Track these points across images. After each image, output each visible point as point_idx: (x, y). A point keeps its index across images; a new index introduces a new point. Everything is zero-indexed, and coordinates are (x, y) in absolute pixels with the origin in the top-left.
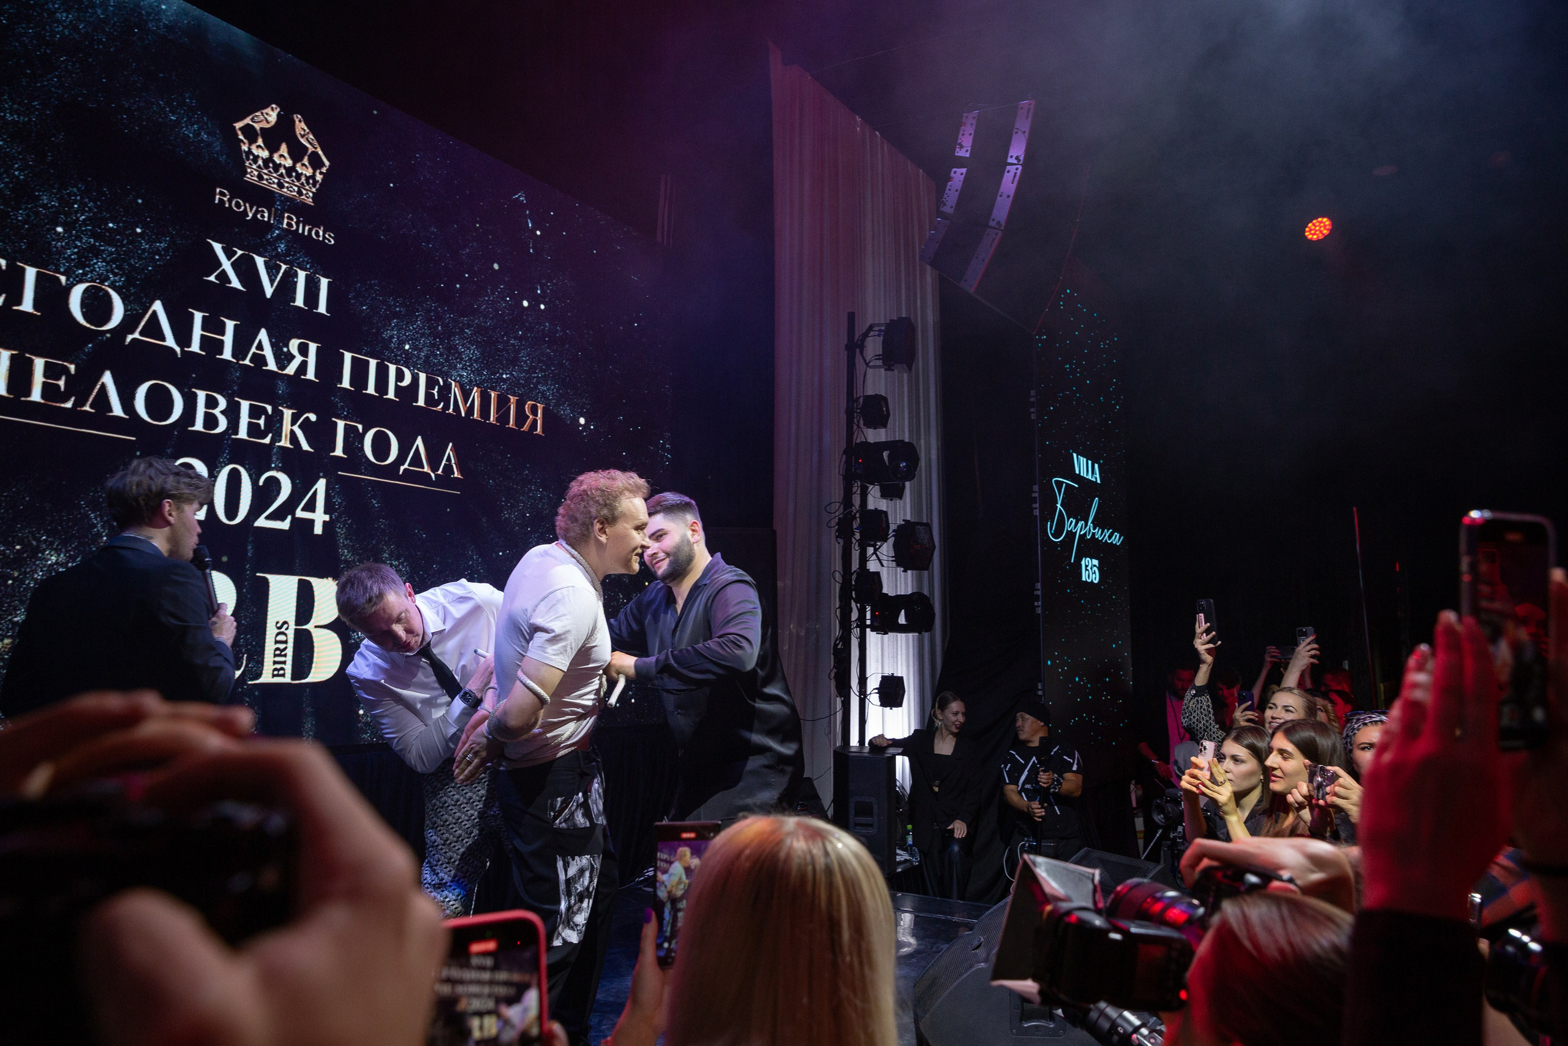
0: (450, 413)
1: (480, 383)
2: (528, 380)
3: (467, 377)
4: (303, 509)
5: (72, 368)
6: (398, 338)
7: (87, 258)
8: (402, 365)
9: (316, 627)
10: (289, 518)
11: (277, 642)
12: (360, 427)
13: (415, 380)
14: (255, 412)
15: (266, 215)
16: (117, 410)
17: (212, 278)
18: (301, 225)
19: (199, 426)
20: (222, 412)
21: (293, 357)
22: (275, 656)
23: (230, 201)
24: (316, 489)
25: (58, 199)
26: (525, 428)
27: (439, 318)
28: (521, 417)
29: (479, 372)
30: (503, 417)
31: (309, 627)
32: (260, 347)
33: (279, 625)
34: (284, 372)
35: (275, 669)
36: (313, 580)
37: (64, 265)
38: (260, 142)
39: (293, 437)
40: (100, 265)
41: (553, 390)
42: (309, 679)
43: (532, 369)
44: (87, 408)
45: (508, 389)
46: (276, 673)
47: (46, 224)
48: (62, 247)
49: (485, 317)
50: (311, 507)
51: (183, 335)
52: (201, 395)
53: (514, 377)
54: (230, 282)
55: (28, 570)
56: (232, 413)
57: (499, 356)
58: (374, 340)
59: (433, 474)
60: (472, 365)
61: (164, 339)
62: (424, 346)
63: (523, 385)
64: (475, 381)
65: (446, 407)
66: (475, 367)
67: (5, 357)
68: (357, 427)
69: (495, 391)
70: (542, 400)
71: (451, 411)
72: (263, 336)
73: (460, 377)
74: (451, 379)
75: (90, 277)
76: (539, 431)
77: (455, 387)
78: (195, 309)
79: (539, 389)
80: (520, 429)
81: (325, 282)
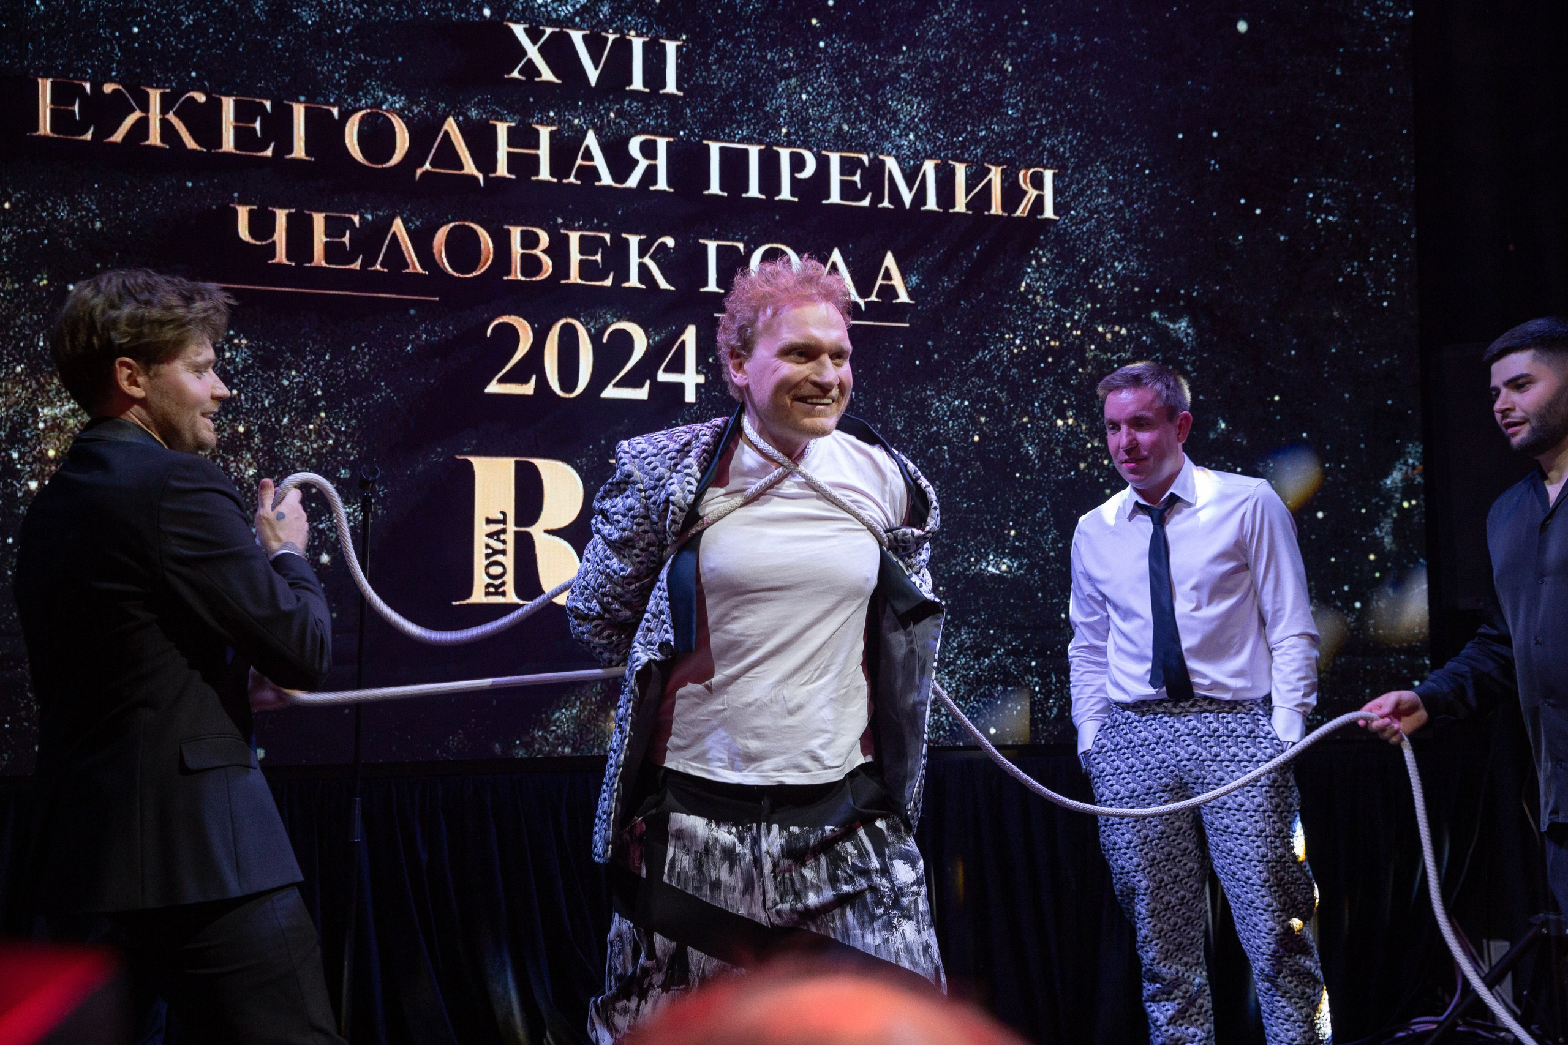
0: (884, 209)
1: (934, 152)
2: (1021, 135)
3: (910, 147)
4: (666, 370)
5: (356, 218)
6: (789, 108)
7: (360, 80)
8: (799, 147)
10: (648, 383)
12: (741, 246)
13: (823, 164)
14: (587, 246)
16: (414, 265)
17: (515, 74)
19: (517, 274)
20: (544, 251)
21: (636, 162)
24: (684, 342)
25: (318, 12)
26: (1022, 210)
27: (855, 64)
28: (1013, 193)
29: (929, 137)
30: (981, 202)
32: (588, 155)
34: (624, 186)
37: (334, 94)
39: (644, 273)
40: (373, 85)
44: (378, 267)
45: (984, 156)
47: (309, 47)
48: (329, 70)
49: (936, 47)
50: (678, 366)
51: (484, 156)
52: (516, 233)
53: (994, 134)
54: (539, 75)
55: (329, 468)
56: (559, 250)
57: (964, 105)
58: (753, 118)
59: (861, 302)
60: (917, 126)
61: (462, 167)
62: (833, 112)
63: (1013, 145)
64: (925, 150)
65: (878, 198)
66: (921, 130)
67: (281, 217)
68: (737, 248)
69: (961, 161)
70: (1052, 160)
71: (886, 204)
72: (591, 140)
73: (899, 148)
74: (882, 153)
75: (366, 102)
76: (1049, 212)
77: (891, 164)
78: (497, 120)
79: (1043, 145)
80: (1009, 213)
81: (671, 48)
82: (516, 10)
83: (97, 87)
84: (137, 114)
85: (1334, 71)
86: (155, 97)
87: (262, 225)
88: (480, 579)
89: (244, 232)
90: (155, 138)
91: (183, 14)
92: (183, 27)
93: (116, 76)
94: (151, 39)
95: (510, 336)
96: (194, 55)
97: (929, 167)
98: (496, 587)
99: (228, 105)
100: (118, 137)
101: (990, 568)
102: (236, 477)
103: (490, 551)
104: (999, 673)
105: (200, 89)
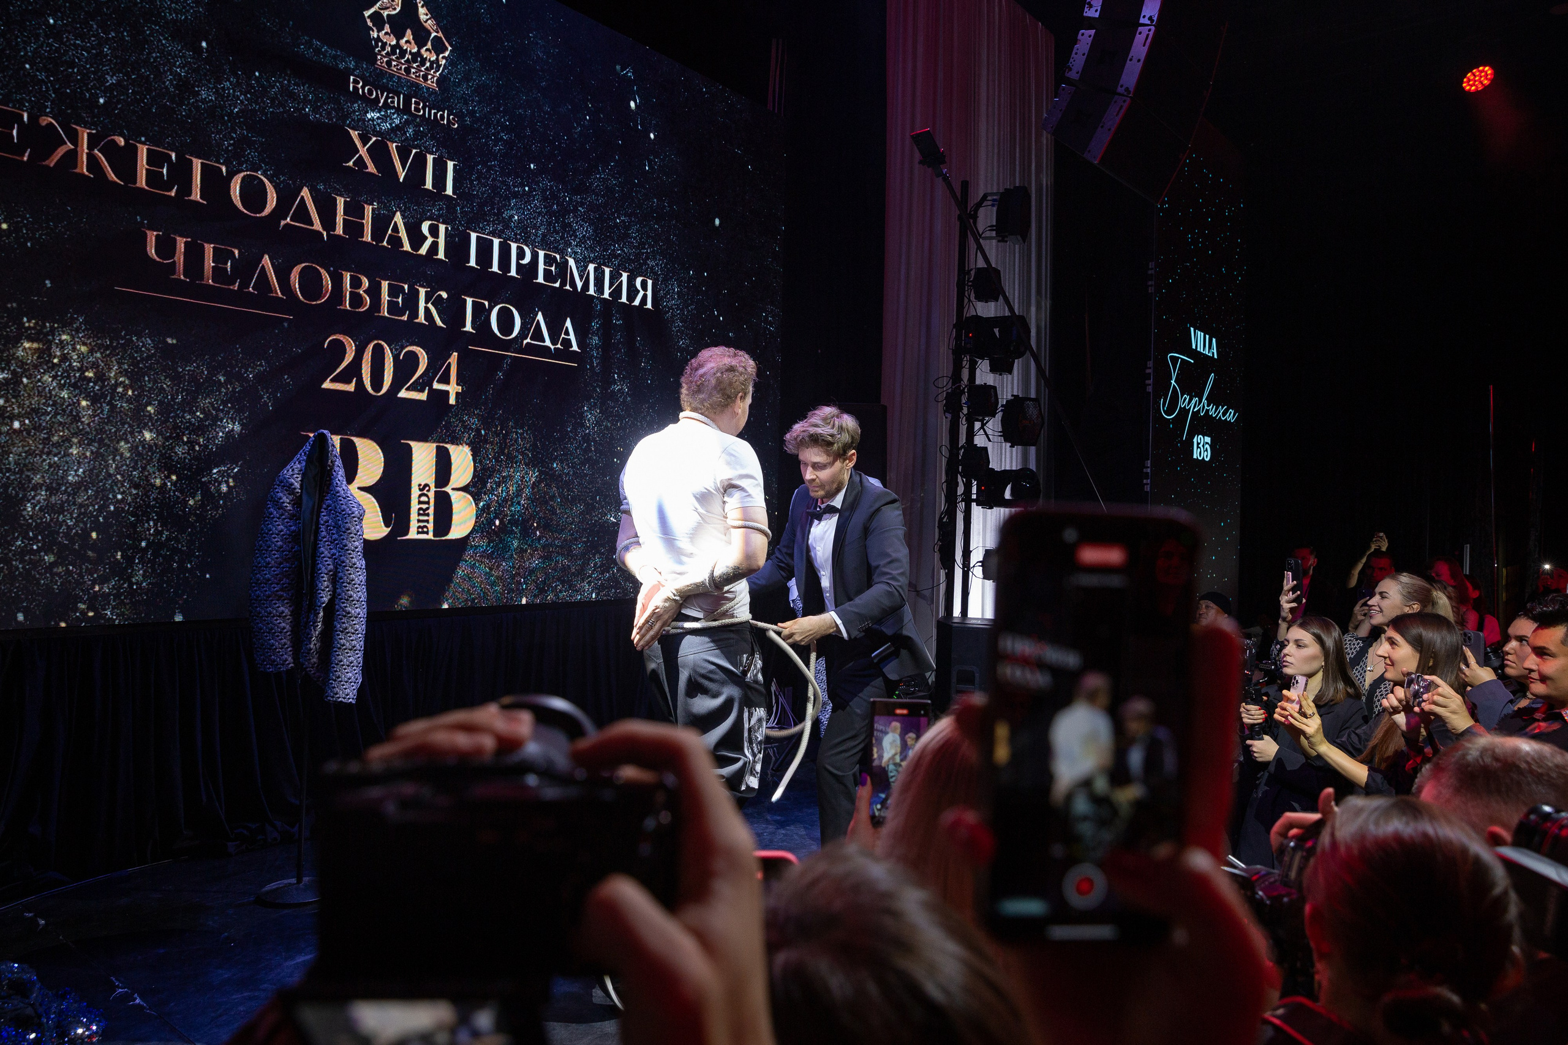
0: (567, 290)
1: (594, 259)
2: (638, 256)
3: (581, 254)
4: (438, 382)
5: (235, 251)
7: (243, 149)
8: (522, 243)
9: (453, 489)
10: (427, 389)
11: (420, 503)
12: (486, 303)
13: (535, 256)
14: (394, 291)
15: (396, 101)
16: (277, 291)
17: (351, 163)
18: (427, 109)
19: (346, 306)
20: (365, 292)
22: (419, 514)
23: (363, 88)
24: (450, 363)
25: (214, 93)
26: (637, 302)
27: (555, 197)
28: (632, 292)
29: (592, 249)
30: (616, 293)
31: (448, 489)
32: (396, 229)
33: (421, 487)
34: (417, 253)
35: (420, 527)
36: (450, 447)
37: (223, 156)
38: (387, 28)
39: (428, 313)
40: (252, 154)
41: (661, 265)
42: (449, 536)
43: (642, 245)
44: (251, 290)
45: (619, 265)
46: (420, 530)
47: (206, 118)
48: (220, 138)
49: (597, 195)
50: (445, 380)
51: (328, 218)
52: (347, 277)
53: (625, 253)
54: (367, 168)
55: (211, 436)
56: (374, 292)
57: (610, 233)
58: (496, 220)
59: (552, 347)
60: (586, 241)
61: (312, 224)
62: (541, 224)
63: (633, 261)
64: (589, 257)
65: (563, 284)
66: (588, 244)
67: (181, 243)
68: (484, 303)
69: (608, 267)
70: (651, 275)
71: (568, 287)
72: (398, 218)
73: (576, 253)
74: (567, 256)
75: (246, 166)
76: (649, 306)
77: (571, 262)
78: (337, 194)
79: (648, 265)
80: (630, 303)
81: (450, 165)
82: (353, 120)
83: (33, 118)
84: (68, 147)
86: (84, 135)
87: (166, 247)
89: (152, 252)
90: (83, 167)
91: (108, 74)
92: (108, 84)
93: (50, 112)
95: (339, 350)
97: (591, 267)
99: (143, 151)
100: (52, 162)
101: (612, 519)
102: (139, 439)
105: (122, 135)
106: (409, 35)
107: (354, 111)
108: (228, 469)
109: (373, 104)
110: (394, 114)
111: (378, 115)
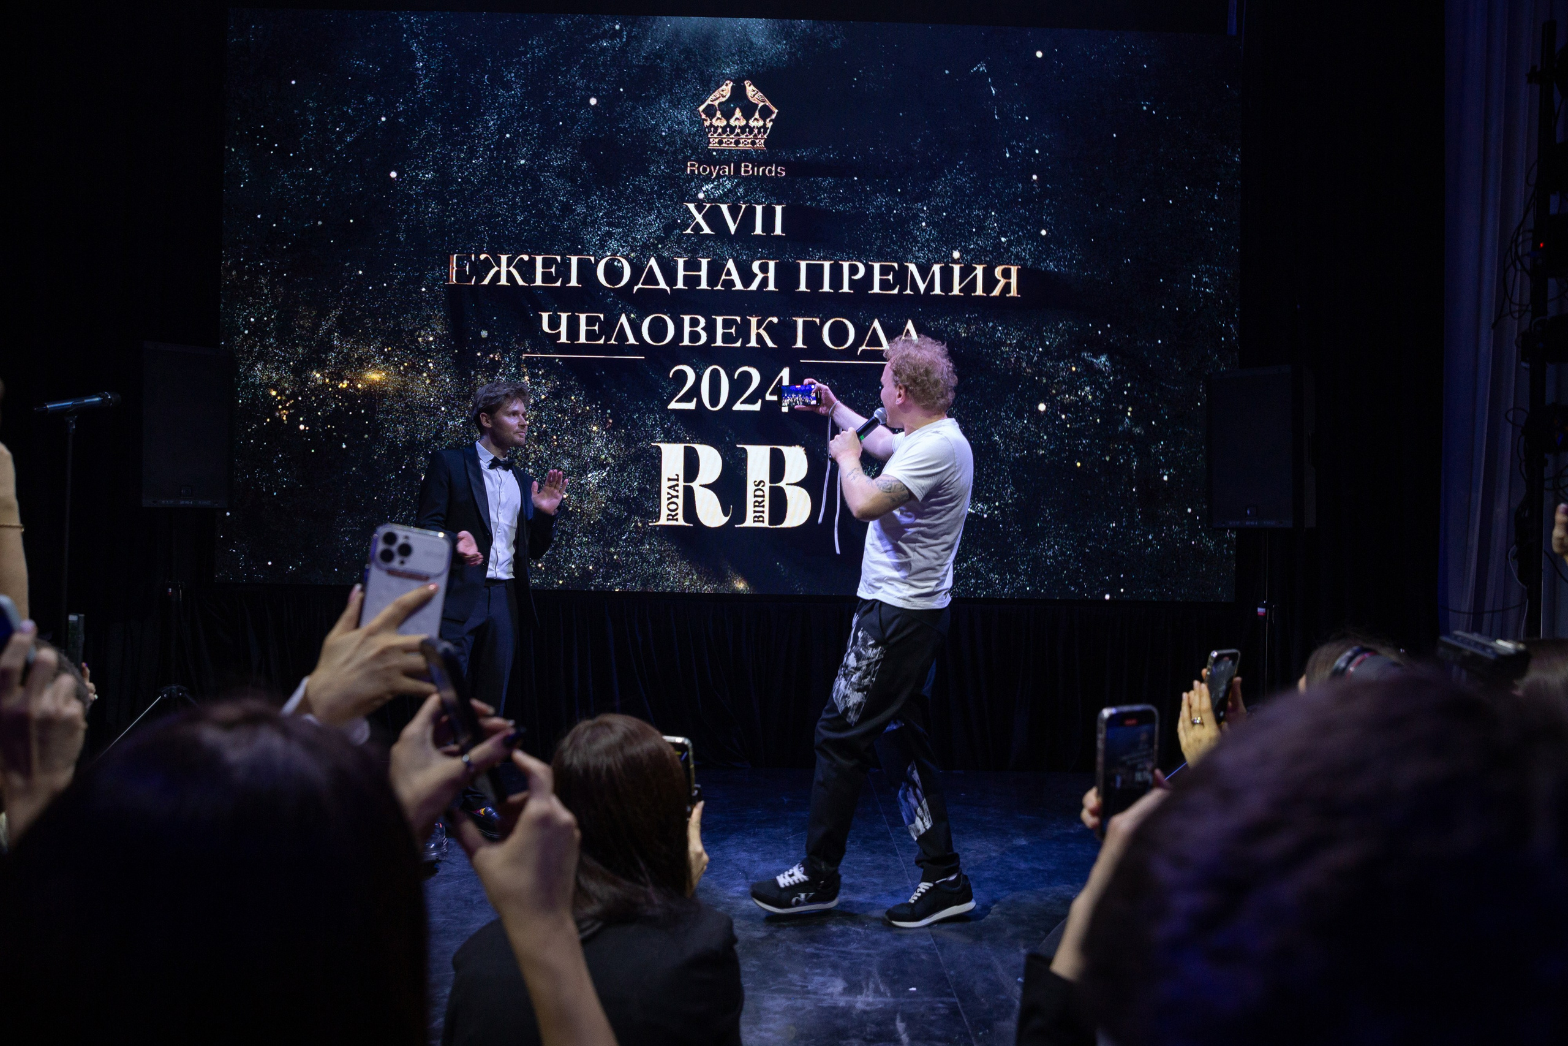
0: (907, 294)
1: (940, 259)
2: (997, 246)
3: (925, 257)
4: (771, 394)
5: (602, 316)
7: (606, 241)
8: (855, 261)
9: (788, 484)
10: (760, 401)
11: (755, 496)
12: (818, 320)
13: (869, 270)
14: (727, 324)
15: (727, 170)
16: (632, 340)
17: (689, 231)
19: (686, 342)
20: (702, 329)
21: (756, 275)
22: (755, 506)
23: (698, 169)
24: (781, 377)
25: (585, 207)
26: (996, 292)
28: (990, 282)
29: (936, 250)
30: (969, 288)
31: (782, 484)
32: (729, 273)
33: (756, 483)
34: (749, 289)
35: (755, 517)
36: (783, 448)
37: (592, 250)
38: (719, 114)
39: (759, 337)
40: (613, 244)
41: (1030, 249)
42: (784, 525)
44: (612, 342)
45: (972, 260)
46: (756, 519)
47: (580, 226)
48: (590, 238)
51: (670, 277)
52: (687, 319)
54: (702, 230)
56: (710, 328)
58: (826, 246)
60: (929, 245)
61: (658, 284)
62: (876, 239)
63: (990, 253)
64: (935, 258)
65: (903, 288)
66: (932, 246)
67: (564, 317)
68: (815, 322)
69: (958, 263)
70: (1016, 261)
71: (908, 292)
72: (731, 265)
73: (917, 258)
74: (907, 262)
75: (609, 253)
76: (1014, 293)
77: (912, 268)
78: (678, 257)
79: (1012, 252)
80: (988, 294)
81: (779, 209)
82: (691, 196)
83: (477, 257)
84: (496, 269)
85: (1213, 197)
86: (504, 258)
87: (554, 323)
88: (664, 512)
89: (545, 327)
90: (503, 281)
92: (518, 222)
93: (486, 250)
94: (503, 229)
95: (682, 377)
96: (523, 236)
97: (936, 268)
98: (673, 516)
99: (539, 259)
100: (486, 282)
103: (670, 496)
104: (973, 572)
105: (526, 253)
106: (738, 113)
107: (691, 189)
108: (599, 474)
109: (708, 179)
110: (725, 181)
111: (712, 185)
